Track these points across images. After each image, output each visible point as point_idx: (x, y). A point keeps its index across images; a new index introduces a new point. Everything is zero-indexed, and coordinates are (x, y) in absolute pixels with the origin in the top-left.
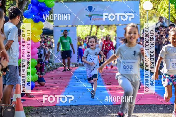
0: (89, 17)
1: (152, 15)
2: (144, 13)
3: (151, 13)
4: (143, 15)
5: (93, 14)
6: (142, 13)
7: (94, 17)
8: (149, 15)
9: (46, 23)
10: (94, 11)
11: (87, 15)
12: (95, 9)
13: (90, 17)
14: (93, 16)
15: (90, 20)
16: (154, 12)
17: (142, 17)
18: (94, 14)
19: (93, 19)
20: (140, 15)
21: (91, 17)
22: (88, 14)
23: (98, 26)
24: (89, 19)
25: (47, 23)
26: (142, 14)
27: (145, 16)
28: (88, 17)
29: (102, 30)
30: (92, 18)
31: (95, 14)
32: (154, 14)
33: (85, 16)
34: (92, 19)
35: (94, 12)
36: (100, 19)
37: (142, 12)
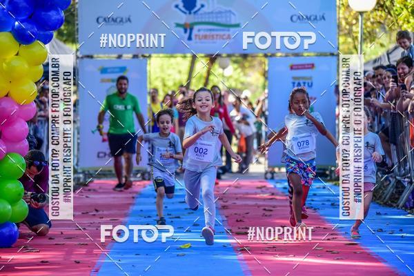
0: (186, 32)
1: (375, 25)
4: (348, 27)
5: (196, 21)
7: (199, 30)
8: (367, 27)
9: (56, 47)
10: (200, 12)
11: (178, 25)
12: (203, 6)
13: (188, 31)
14: (196, 28)
15: (190, 38)
16: (381, 16)
17: (346, 32)
18: (200, 20)
19: (196, 36)
20: (339, 26)
21: (191, 29)
22: (182, 22)
23: (212, 59)
24: (187, 35)
25: (59, 47)
26: (344, 23)
27: (354, 28)
28: (182, 30)
29: (226, 70)
30: (195, 32)
31: (204, 20)
32: (380, 22)
33: (174, 25)
34: (193, 36)
35: (201, 14)
36: (217, 35)
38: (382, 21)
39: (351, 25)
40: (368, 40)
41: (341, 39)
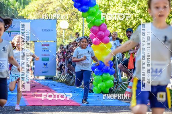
0: (9, 34)
2: (61, 33)
3: (68, 33)
5: (12, 30)
6: (60, 33)
7: (13, 33)
8: (66, 35)
12: (14, 26)
13: (10, 34)
14: (12, 33)
15: (10, 36)
16: (70, 32)
17: (60, 36)
21: (10, 33)
24: (9, 35)
27: (62, 35)
31: (14, 30)
32: (70, 34)
34: (11, 35)
37: (60, 31)
38: (71, 33)
39: (61, 34)
40: (66, 39)
41: (58, 39)
